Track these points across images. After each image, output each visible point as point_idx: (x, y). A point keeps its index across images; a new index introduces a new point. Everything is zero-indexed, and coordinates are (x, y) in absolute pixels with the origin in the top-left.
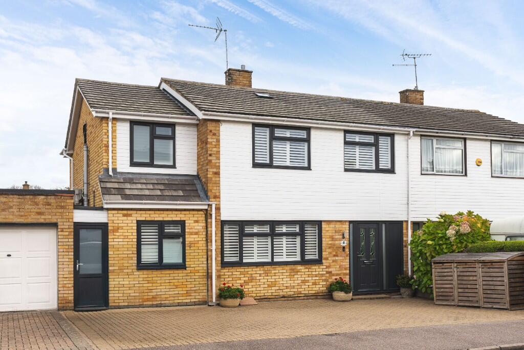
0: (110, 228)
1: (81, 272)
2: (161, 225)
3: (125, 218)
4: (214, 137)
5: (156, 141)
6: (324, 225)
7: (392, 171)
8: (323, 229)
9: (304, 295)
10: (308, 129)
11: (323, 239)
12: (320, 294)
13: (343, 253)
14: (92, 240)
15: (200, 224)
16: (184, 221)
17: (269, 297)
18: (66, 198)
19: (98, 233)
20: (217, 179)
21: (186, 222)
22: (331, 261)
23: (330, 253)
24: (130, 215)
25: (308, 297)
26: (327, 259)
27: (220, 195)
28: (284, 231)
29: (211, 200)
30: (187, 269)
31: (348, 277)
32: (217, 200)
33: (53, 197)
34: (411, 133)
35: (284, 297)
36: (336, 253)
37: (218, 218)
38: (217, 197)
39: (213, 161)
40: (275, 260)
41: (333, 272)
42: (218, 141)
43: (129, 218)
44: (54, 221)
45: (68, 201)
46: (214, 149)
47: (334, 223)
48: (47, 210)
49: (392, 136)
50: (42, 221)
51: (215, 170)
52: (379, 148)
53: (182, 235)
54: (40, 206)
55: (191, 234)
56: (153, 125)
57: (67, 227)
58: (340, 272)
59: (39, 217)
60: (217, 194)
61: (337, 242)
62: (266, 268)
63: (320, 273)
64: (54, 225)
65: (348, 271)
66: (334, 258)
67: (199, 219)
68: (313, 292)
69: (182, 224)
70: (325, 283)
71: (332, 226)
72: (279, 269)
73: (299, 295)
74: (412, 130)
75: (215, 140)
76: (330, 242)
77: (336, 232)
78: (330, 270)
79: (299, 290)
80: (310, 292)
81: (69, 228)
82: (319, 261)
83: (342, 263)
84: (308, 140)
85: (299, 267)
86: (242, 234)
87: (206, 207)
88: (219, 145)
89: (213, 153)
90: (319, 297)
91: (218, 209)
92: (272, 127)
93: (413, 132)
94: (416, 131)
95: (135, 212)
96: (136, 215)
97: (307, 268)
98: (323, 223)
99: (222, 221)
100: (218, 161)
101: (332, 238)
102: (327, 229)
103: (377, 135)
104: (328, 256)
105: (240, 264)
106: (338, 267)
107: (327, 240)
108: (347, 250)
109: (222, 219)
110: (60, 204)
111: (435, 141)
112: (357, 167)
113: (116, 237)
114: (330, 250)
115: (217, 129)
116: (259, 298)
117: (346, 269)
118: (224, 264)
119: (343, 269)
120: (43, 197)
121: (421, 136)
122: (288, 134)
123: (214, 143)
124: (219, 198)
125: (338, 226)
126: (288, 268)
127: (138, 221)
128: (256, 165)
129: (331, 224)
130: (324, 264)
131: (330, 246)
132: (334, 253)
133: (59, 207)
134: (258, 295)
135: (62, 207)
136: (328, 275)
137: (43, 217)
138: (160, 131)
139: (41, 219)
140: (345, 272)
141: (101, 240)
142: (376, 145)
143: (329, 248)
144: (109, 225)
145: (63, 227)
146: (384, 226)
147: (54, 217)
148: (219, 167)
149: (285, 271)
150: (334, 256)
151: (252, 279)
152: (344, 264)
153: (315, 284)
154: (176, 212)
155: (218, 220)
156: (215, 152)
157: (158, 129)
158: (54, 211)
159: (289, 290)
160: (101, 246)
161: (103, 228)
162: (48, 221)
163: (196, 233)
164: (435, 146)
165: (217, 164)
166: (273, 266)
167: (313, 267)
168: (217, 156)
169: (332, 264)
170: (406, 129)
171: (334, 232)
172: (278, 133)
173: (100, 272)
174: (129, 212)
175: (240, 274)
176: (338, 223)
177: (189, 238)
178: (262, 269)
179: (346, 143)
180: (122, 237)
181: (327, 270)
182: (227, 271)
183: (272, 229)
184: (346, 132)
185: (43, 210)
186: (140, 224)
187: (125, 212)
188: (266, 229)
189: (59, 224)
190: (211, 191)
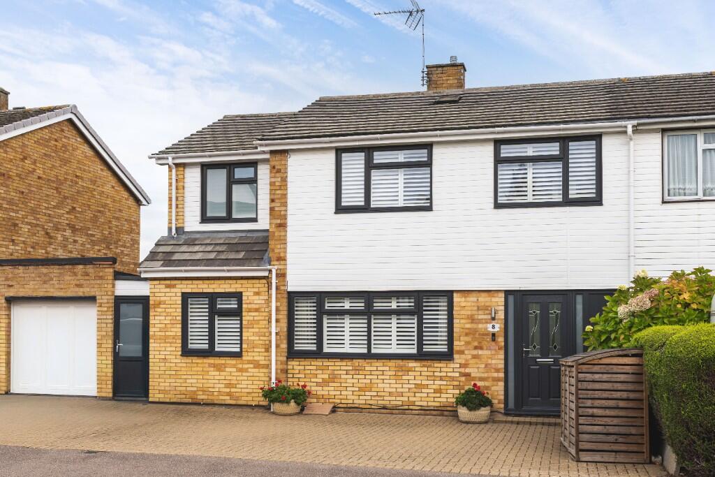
0: (151, 302)
1: (121, 355)
2: (212, 298)
3: (168, 290)
4: (278, 175)
5: (234, 187)
6: (457, 298)
7: (597, 201)
8: (455, 304)
9: (420, 408)
10: (429, 146)
11: (455, 321)
12: (449, 409)
13: (493, 343)
14: (132, 316)
15: (261, 297)
16: (241, 293)
17: (361, 406)
18: (105, 266)
19: (138, 308)
20: (283, 234)
21: (244, 294)
22: (470, 357)
23: (467, 343)
24: (174, 286)
25: (425, 411)
26: (461, 352)
27: (286, 256)
29: (272, 263)
30: (244, 358)
31: (502, 384)
32: (282, 262)
33: (91, 266)
34: (630, 130)
35: (384, 408)
36: (479, 343)
37: (282, 288)
38: (282, 259)
39: (276, 209)
40: (373, 351)
41: (473, 375)
42: (284, 180)
43: (173, 290)
44: (92, 294)
45: (107, 270)
46: (278, 192)
47: (474, 294)
48: (85, 282)
49: (597, 138)
50: (81, 294)
51: (279, 221)
52: (568, 163)
53: (237, 313)
54: (79, 277)
55: (250, 310)
56: (230, 167)
57: (106, 301)
58: (486, 375)
59: (77, 289)
60: (282, 255)
61: (480, 326)
62: (356, 362)
63: (449, 374)
64: (91, 299)
65: (502, 375)
66: (475, 352)
67: (261, 289)
68: (438, 404)
69: (238, 296)
70: (458, 392)
71: (472, 298)
72: (378, 364)
73: (411, 407)
74: (630, 125)
75: (279, 179)
76: (468, 326)
77: (479, 309)
78: (467, 370)
79: (411, 399)
80: (430, 404)
81: (108, 303)
82: (448, 356)
83: (490, 361)
84: (428, 164)
85: (412, 364)
86: (321, 312)
87: (266, 274)
88: (286, 185)
89: (276, 197)
90: (446, 413)
91: (282, 275)
92: (369, 151)
93: (633, 126)
94: (639, 125)
95: (179, 282)
96: (181, 286)
97: (424, 366)
98: (455, 295)
99: (289, 293)
100: (283, 208)
101: (472, 319)
102: (463, 304)
103: (564, 140)
104: (463, 348)
105: (318, 354)
106: (483, 366)
107: (462, 321)
108: (501, 340)
109: (290, 289)
110: (99, 275)
111: (701, 138)
112: (530, 199)
113: (158, 314)
114: (468, 339)
115: (283, 162)
116: (345, 406)
117: (497, 371)
118: (292, 354)
119: (493, 370)
120: (81, 267)
121: (664, 131)
122: (401, 157)
123: (277, 184)
124: (285, 260)
125: (483, 299)
126: (392, 363)
127: (183, 294)
128: (340, 209)
129: (470, 295)
130: (455, 361)
131: (467, 331)
132: (476, 344)
133: (97, 278)
134: (343, 401)
135: (101, 278)
136: (463, 379)
137: (81, 290)
138: (240, 173)
139: (80, 292)
140: (495, 375)
141: (141, 315)
142: (563, 158)
143: (467, 335)
144: (151, 298)
145: (101, 301)
146: (579, 299)
147: (92, 290)
148: (285, 217)
149: (387, 368)
150: (476, 348)
151: (333, 378)
152: (494, 362)
153: (439, 391)
154: (231, 282)
155: (282, 292)
156: (279, 196)
157: (236, 170)
158: (92, 282)
159: (394, 398)
160: (141, 324)
161: (144, 301)
162: (87, 295)
163: (257, 310)
164: (701, 145)
165: (282, 213)
166: (367, 361)
167: (436, 365)
168: (283, 201)
169: (471, 362)
170: (619, 123)
171: (476, 308)
172: (379, 157)
173: (140, 354)
174: (174, 282)
175: (316, 370)
176: (483, 294)
177: (247, 317)
178: (349, 364)
179: (499, 160)
180: (164, 314)
181: (462, 370)
182: (298, 363)
183: (369, 304)
184: (498, 143)
185: (82, 282)
186: (185, 297)
187: (168, 282)
188: (360, 305)
189: (97, 298)
190: (273, 250)
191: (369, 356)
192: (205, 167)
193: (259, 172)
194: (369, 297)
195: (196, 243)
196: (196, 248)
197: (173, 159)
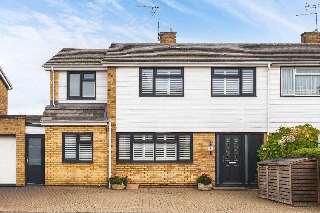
0: (46, 137)
1: (30, 164)
2: (78, 135)
3: (55, 131)
4: (112, 78)
5: (83, 83)
6: (195, 136)
7: (254, 95)
8: (194, 138)
9: (178, 185)
10: (182, 68)
11: (194, 146)
12: (191, 185)
13: (211, 156)
14: (35, 145)
15: (103, 135)
16: (93, 133)
17: (151, 185)
18: (20, 119)
19: (39, 140)
20: (114, 105)
21: (94, 133)
22: (200, 162)
23: (199, 156)
24: (58, 129)
25: (181, 186)
26: (197, 160)
27: (115, 116)
28: (165, 140)
29: (109, 119)
30: (94, 163)
31: (214, 173)
32: (114, 119)
33: (13, 119)
34: (269, 66)
35: (162, 185)
36: (205, 155)
37: (114, 131)
38: (114, 117)
39: (111, 94)
40: (157, 160)
41: (202, 170)
42: (115, 80)
43: (57, 131)
44: (14, 133)
45: (22, 121)
46: (112, 86)
47: (202, 134)
48: (9, 127)
49: (254, 68)
50: (7, 133)
51: (112, 100)
52: (242, 78)
53: (91, 142)
54: (6, 124)
55: (97, 141)
56: (82, 73)
57: (21, 136)
58: (207, 169)
59: (5, 131)
60: (114, 115)
61: (205, 148)
62: (149, 165)
63: (191, 169)
64: (13, 136)
65: (214, 169)
66: (203, 160)
67: (102, 131)
68: (186, 183)
69: (91, 134)
70: (195, 177)
71: (201, 136)
72: (159, 165)
73: (174, 184)
74: (269, 63)
75: (112, 80)
76: (199, 148)
77: (204, 140)
78: (199, 167)
79: (174, 181)
80: (183, 183)
81: (22, 137)
82: (191, 161)
83: (209, 163)
84: (182, 76)
85: (174, 165)
86: (132, 142)
87: (106, 124)
88: (116, 83)
89: (111, 88)
90: (190, 186)
91: (114, 125)
92: (155, 69)
93: (271, 64)
94: (273, 64)
95: (61, 127)
96: (61, 129)
97: (180, 166)
98: (194, 134)
99: (117, 133)
100: (114, 94)
101: (201, 145)
102: (197, 138)
103: (240, 69)
104: (197, 158)
105: (131, 161)
106: (206, 166)
107: (197, 146)
108: (214, 154)
109: (117, 131)
110: (17, 123)
111: (295, 71)
112: (225, 93)
113: (50, 143)
114: (199, 154)
115: (114, 72)
116: (144, 185)
117: (212, 167)
118: (119, 161)
119: (210, 167)
120: (7, 119)
121: (281, 67)
122: (168, 72)
123: (111, 82)
124: (115, 118)
125: (206, 136)
126: (166, 165)
127: (63, 133)
128: (141, 95)
129: (201, 135)
130: (194, 163)
131: (199, 150)
132: (203, 156)
133: (16, 125)
134: (143, 183)
135: (18, 125)
136: (197, 171)
137: (7, 131)
138: (86, 76)
139: (7, 132)
140: (211, 169)
141: (40, 144)
142: (240, 76)
143: (199, 152)
144: (46, 135)
145: (19, 137)
146: (246, 137)
147: (14, 131)
148: (115, 98)
149: (163, 167)
150: (203, 158)
151: (138, 172)
152: (211, 164)
153: (187, 177)
154: (87, 127)
155: (114, 133)
156: (112, 88)
157: (85, 75)
158: (14, 127)
159: (166, 181)
160: (40, 148)
161: (42, 137)
162: (10, 133)
163: (101, 141)
164: (295, 74)
165: (114, 96)
166: (154, 164)
167: (185, 165)
168: (114, 90)
169: (201, 164)
170: (265, 63)
171: (203, 140)
172: (159, 72)
173: (40, 164)
174: (57, 128)
175: (130, 168)
176: (206, 134)
177: (95, 144)
178: (146, 165)
179: (213, 76)
180: (53, 143)
181: (197, 167)
182: (121, 166)
183: (155, 138)
184: (213, 68)
185: (8, 127)
186: (64, 135)
187: (55, 127)
188: (150, 138)
189: (17, 135)
190: (109, 113)
191: (155, 162)
192: (69, 73)
193: (96, 76)
194: (155, 135)
195: (66, 109)
196: (68, 111)
197: (54, 68)
